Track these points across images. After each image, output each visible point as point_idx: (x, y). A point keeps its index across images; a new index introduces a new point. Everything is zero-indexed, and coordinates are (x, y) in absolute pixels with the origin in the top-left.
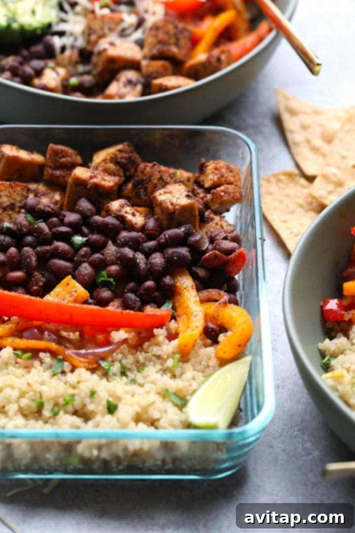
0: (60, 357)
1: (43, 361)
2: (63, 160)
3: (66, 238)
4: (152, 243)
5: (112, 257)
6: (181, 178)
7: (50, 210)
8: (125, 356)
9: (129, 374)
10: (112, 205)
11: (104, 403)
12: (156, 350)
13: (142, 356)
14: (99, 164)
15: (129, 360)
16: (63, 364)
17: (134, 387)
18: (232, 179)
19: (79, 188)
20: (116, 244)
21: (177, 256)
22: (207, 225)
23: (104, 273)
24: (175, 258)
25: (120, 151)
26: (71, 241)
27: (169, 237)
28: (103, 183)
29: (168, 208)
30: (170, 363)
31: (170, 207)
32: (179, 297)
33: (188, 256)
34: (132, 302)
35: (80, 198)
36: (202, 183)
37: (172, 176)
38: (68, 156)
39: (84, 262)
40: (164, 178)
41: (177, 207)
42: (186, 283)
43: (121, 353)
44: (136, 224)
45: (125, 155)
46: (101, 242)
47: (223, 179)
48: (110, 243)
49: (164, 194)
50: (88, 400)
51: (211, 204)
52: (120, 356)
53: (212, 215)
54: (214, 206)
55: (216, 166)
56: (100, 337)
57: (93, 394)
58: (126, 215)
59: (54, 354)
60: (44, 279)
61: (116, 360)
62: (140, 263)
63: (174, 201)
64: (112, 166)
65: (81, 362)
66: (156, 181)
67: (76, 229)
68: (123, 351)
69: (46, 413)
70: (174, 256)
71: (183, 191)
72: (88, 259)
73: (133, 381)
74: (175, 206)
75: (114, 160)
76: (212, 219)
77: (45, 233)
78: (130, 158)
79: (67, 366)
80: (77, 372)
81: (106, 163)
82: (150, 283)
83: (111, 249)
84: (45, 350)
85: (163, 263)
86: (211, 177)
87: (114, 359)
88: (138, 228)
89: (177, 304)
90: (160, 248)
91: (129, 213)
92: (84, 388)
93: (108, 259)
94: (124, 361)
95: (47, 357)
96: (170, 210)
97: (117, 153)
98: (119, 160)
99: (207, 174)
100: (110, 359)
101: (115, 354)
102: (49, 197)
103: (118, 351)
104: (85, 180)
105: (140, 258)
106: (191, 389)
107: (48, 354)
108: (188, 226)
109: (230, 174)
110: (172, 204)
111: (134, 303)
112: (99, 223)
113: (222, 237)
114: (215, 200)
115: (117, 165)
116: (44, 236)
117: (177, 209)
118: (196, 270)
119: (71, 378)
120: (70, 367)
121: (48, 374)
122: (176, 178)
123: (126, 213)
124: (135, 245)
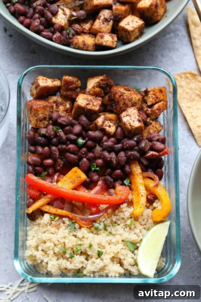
0: (74, 221)
1: (65, 222)
2: (71, 86)
3: (74, 142)
4: (120, 145)
5: (98, 155)
6: (135, 100)
7: (65, 123)
8: (106, 220)
9: (107, 228)
10: (98, 121)
11: (96, 252)
12: (122, 215)
13: (115, 218)
14: (90, 89)
15: (108, 222)
16: (75, 224)
17: (111, 237)
18: (162, 98)
19: (80, 110)
20: (100, 146)
21: (133, 157)
22: (148, 127)
23: (95, 164)
24: (132, 158)
25: (101, 80)
26: (77, 142)
27: (129, 146)
28: (93, 108)
29: (128, 128)
30: (129, 222)
31: (129, 127)
32: (133, 177)
33: (138, 156)
34: (109, 182)
35: (82, 114)
36: (146, 101)
37: (130, 100)
38: (74, 84)
39: (84, 157)
40: (126, 103)
41: (133, 127)
42: (137, 170)
43: (104, 217)
44: (111, 132)
45: (104, 82)
46: (93, 146)
47: (158, 100)
48: (97, 145)
49: (126, 116)
50: (88, 250)
51: (150, 115)
52: (104, 219)
53: (151, 121)
54: (152, 117)
55: (154, 93)
56: (94, 209)
57: (90, 246)
58: (106, 127)
59: (70, 219)
60: (62, 163)
61: (102, 221)
62: (113, 161)
63: (132, 123)
64: (97, 89)
65: (84, 224)
66: (122, 105)
67: (79, 135)
68: (105, 217)
69: (68, 256)
70: (131, 157)
71: (136, 115)
72: (86, 156)
73: (110, 233)
74: (132, 126)
75: (99, 85)
76: (151, 124)
77: (63, 139)
78: (107, 83)
79: (77, 226)
80: (82, 229)
81: (94, 89)
82: (118, 171)
83: (98, 149)
84: (66, 216)
85: (125, 160)
86: (151, 99)
87: (100, 221)
88: (112, 135)
89: (132, 181)
90: (123, 149)
91: (107, 126)
92: (86, 243)
93: (97, 155)
94: (106, 222)
95: (66, 220)
96: (130, 129)
97: (100, 81)
98: (101, 86)
99: (149, 97)
100: (98, 221)
101: (101, 218)
102: (63, 106)
103: (103, 216)
104: (84, 107)
105: (113, 155)
106: (139, 239)
107: (67, 219)
108: (139, 136)
109: (161, 95)
110: (130, 125)
111: (111, 183)
112: (92, 137)
113: (156, 139)
114: (153, 114)
115: (100, 88)
116: (62, 141)
117: (133, 129)
118: (142, 161)
119: (80, 234)
120: (79, 227)
121: (67, 231)
122: (132, 102)
123: (106, 126)
124: (110, 150)
